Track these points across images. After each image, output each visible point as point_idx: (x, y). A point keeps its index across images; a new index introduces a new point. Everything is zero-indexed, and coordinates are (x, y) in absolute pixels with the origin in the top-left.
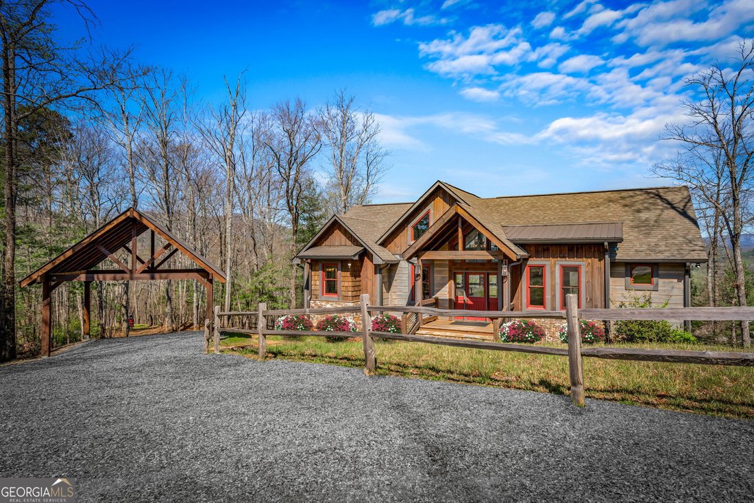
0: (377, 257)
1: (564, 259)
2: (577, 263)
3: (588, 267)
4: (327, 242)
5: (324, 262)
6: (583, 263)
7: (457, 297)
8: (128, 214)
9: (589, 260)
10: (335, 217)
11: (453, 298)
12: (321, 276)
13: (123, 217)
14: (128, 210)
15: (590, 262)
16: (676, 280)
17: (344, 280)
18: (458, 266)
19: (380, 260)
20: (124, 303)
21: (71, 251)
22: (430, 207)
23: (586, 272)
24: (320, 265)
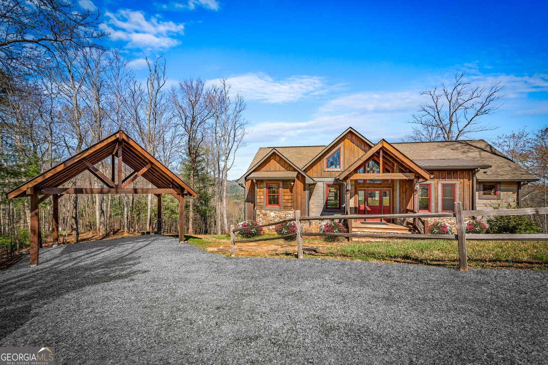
0: (309, 178)
1: (444, 180)
2: (454, 182)
3: (460, 185)
4: (264, 169)
5: (268, 182)
6: (458, 182)
7: (359, 206)
8: (118, 135)
9: (462, 180)
10: (274, 150)
11: (357, 206)
12: (265, 192)
13: (113, 138)
14: (118, 132)
15: (462, 182)
16: (512, 193)
17: (284, 194)
18: (361, 185)
19: (311, 180)
20: (74, 216)
21: (62, 165)
22: (341, 145)
23: (460, 188)
24: (265, 184)
